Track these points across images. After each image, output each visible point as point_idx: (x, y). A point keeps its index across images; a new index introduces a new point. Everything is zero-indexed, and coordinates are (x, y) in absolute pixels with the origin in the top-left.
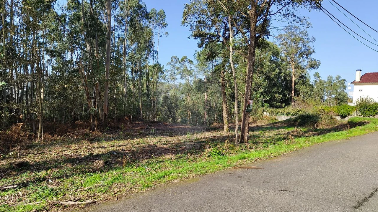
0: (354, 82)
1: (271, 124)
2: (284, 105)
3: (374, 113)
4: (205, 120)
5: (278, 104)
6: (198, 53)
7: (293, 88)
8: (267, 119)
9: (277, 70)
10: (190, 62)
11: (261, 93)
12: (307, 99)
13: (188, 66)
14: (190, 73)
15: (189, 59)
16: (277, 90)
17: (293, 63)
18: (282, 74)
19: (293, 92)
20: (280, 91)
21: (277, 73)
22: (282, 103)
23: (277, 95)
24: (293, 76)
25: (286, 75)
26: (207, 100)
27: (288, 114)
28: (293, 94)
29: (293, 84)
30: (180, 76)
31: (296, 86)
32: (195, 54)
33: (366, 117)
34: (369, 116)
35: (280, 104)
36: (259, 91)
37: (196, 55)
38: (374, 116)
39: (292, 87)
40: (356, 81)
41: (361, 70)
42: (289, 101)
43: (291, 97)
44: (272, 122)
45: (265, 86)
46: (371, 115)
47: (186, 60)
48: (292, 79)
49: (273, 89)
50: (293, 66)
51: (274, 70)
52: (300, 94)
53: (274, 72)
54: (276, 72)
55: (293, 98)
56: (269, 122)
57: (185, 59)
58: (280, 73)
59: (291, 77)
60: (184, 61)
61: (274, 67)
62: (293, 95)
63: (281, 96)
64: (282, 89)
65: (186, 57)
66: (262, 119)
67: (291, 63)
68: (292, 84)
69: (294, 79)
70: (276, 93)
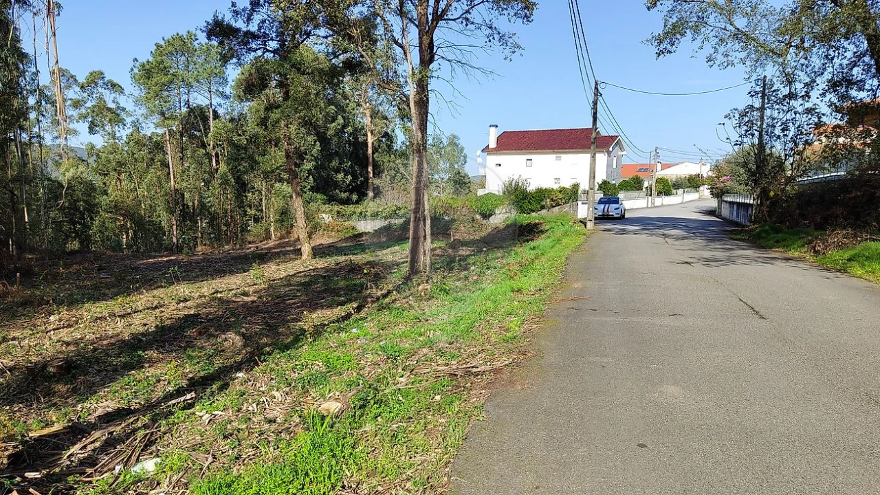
0: (486, 150)
1: (347, 238)
2: (355, 197)
3: (539, 206)
4: (175, 240)
5: (344, 195)
6: (143, 65)
7: (371, 160)
8: (336, 228)
9: (340, 120)
10: (113, 86)
11: (308, 171)
12: (399, 184)
13: (109, 98)
14: (116, 116)
15: (109, 82)
16: (340, 164)
17: (368, 104)
18: (350, 129)
19: (370, 169)
20: (346, 166)
21: (339, 127)
22: (351, 192)
23: (340, 176)
24: (369, 134)
25: (356, 130)
26: (176, 190)
27: (375, 215)
28: (371, 172)
29: (370, 151)
30: (87, 125)
31: (375, 156)
32: (132, 70)
33: (525, 215)
34: (529, 213)
35: (347, 194)
36: (305, 167)
37: (136, 71)
38: (539, 212)
39: (367, 158)
40: (490, 147)
41: (497, 127)
42: (363, 188)
43: (367, 179)
44: (347, 236)
45: (315, 155)
46: (534, 211)
47: (100, 82)
48: (367, 140)
49: (331, 162)
50: (368, 113)
51: (334, 119)
52: (383, 172)
53: (334, 124)
54: (339, 125)
55: (370, 181)
56: (341, 235)
57: (96, 79)
58: (344, 126)
59: (366, 135)
60: (96, 84)
61: (333, 111)
62: (371, 175)
63: (349, 177)
64: (350, 163)
65: (101, 75)
66: (324, 230)
67: (363, 104)
68: (367, 150)
69: (370, 139)
70: (338, 171)
